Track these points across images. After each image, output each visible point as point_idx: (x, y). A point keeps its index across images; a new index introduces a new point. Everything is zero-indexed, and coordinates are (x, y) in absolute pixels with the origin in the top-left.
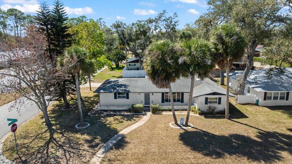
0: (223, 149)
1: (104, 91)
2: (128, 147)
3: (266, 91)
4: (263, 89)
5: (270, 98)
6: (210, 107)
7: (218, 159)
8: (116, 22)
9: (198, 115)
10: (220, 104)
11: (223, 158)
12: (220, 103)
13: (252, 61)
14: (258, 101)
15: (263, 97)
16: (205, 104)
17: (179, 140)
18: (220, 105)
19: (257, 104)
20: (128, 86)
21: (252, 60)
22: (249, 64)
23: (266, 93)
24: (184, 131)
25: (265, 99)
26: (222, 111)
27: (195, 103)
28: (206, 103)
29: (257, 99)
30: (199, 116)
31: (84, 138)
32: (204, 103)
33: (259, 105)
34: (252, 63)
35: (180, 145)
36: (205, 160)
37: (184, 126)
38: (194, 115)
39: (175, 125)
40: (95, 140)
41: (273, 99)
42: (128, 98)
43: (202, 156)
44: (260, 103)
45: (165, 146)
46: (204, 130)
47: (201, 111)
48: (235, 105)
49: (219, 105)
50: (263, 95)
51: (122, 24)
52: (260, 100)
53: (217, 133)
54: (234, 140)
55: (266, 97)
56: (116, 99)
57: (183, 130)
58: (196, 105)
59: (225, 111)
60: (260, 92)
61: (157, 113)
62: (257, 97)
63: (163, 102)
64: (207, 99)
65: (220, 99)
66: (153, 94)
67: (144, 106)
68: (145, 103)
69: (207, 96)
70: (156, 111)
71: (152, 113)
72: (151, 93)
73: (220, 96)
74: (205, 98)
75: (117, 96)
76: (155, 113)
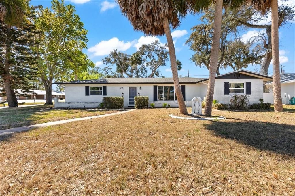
8: (114, 50)
9: (216, 110)
10: (250, 93)
18: (250, 95)
26: (256, 104)
28: (226, 91)
30: (219, 111)
32: (224, 93)
37: (203, 116)
39: (183, 115)
42: (105, 94)
47: (221, 104)
49: (248, 95)
51: (119, 53)
61: (145, 109)
62: (289, 95)
63: (155, 99)
64: (227, 85)
65: (248, 85)
66: (140, 87)
67: (128, 107)
68: (129, 102)
69: (227, 80)
70: (144, 107)
71: (138, 109)
72: (138, 86)
73: (248, 80)
74: (224, 83)
75: (90, 91)
76: (142, 109)
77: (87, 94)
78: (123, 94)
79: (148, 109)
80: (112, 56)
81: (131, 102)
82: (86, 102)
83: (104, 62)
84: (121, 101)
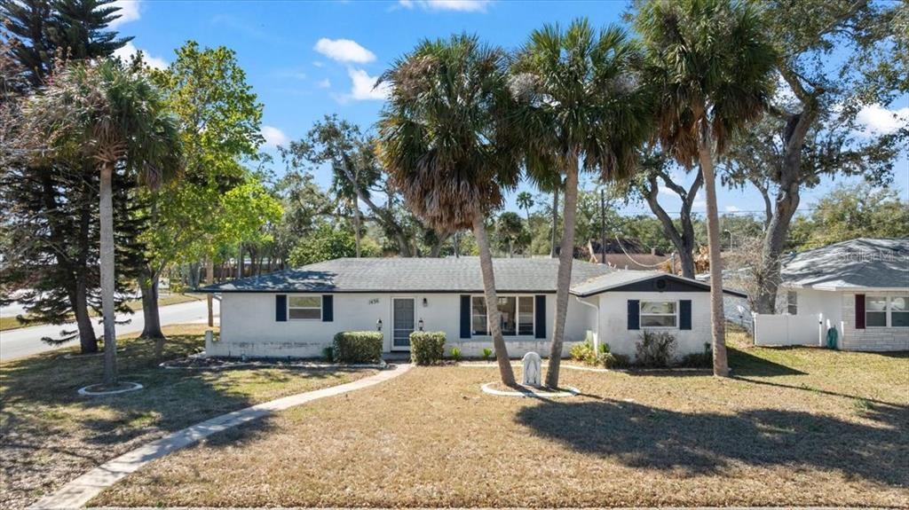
0: (717, 449)
1: (235, 286)
2: (268, 443)
3: (861, 289)
4: (849, 280)
5: (879, 319)
6: (648, 339)
7: (698, 479)
8: (327, 118)
9: (601, 369)
10: (689, 327)
11: (719, 473)
12: (686, 323)
13: (795, 184)
14: (832, 333)
15: (853, 315)
16: (629, 328)
17: (513, 423)
18: (688, 331)
19: (832, 343)
20: (333, 275)
21: (794, 181)
22: (784, 193)
23: (860, 299)
24: (540, 401)
25: (860, 323)
26: (696, 354)
27: (590, 330)
28: (633, 322)
29: (829, 327)
30: (607, 370)
31: (88, 416)
32: (626, 325)
33: (840, 346)
34: (793, 190)
35: (515, 436)
36: (632, 480)
37: (541, 388)
38: (586, 369)
39: (504, 386)
40: (131, 424)
41: (893, 325)
42: (328, 316)
43: (620, 468)
44: (844, 340)
45: (447, 440)
46: (629, 400)
47: (614, 355)
48: (746, 351)
49: (683, 332)
50: (853, 307)
51: (346, 127)
52: (842, 328)
53: (684, 408)
54: (760, 425)
55: (863, 317)
56: (284, 320)
57: (536, 400)
58: (594, 338)
59: (711, 354)
60: (840, 292)
61: (436, 365)
62: (828, 321)
63: (465, 333)
64: (633, 307)
65: (686, 306)
66: (425, 300)
67: (392, 352)
68: (395, 340)
69: (634, 296)
70: (435, 358)
71: (418, 365)
72: (418, 299)
73: (685, 296)
74: (629, 301)
75: (288, 308)
76: (427, 364)
77: (281, 316)
78: (380, 322)
79: (442, 365)
80: (316, 136)
81: (401, 337)
82: (285, 344)
83: (284, 156)
84: (377, 343)
